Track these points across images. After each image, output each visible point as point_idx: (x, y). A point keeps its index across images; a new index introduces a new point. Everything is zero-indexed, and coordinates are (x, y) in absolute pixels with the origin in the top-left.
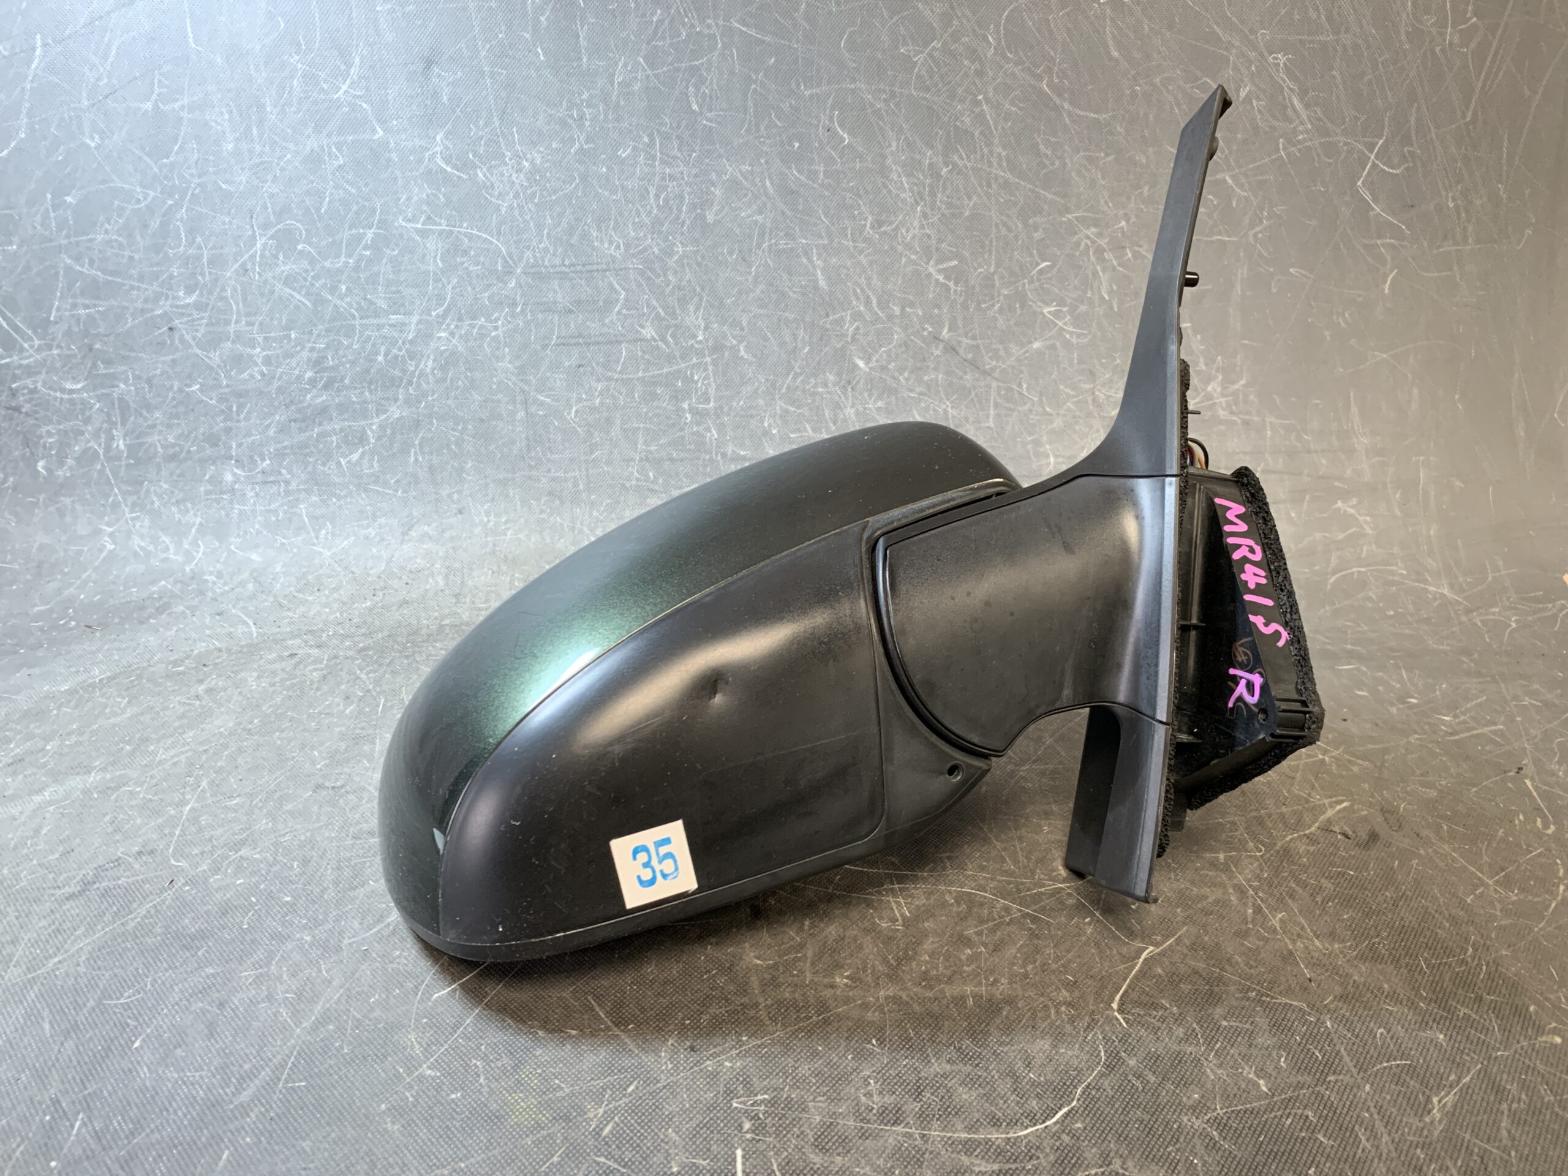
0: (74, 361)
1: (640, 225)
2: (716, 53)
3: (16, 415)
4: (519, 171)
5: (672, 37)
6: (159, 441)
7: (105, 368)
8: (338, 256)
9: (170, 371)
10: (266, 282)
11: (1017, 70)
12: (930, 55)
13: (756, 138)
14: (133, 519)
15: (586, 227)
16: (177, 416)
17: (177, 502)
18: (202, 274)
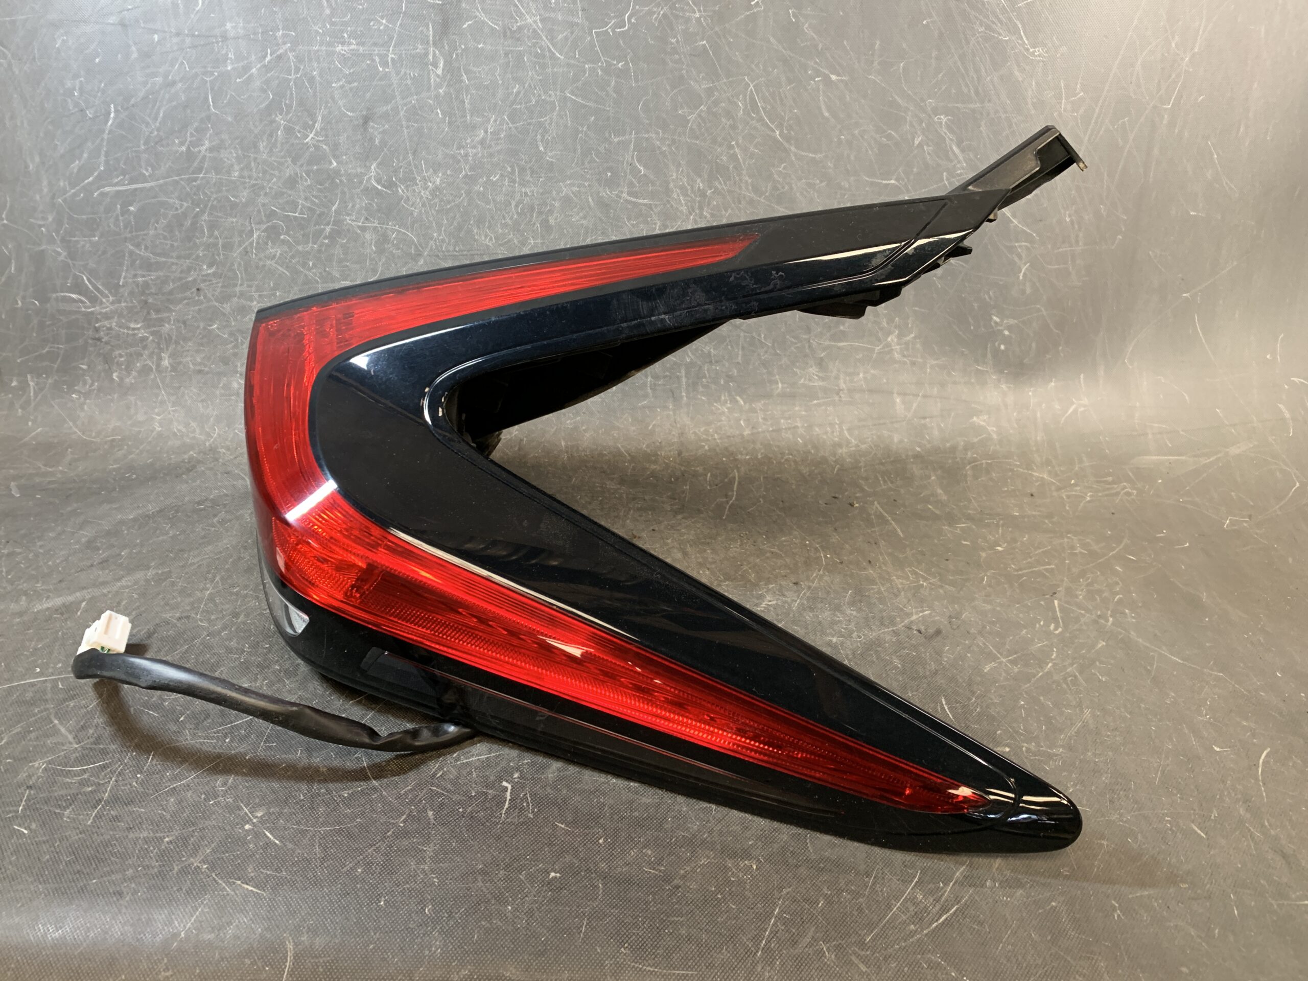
0: (135, 310)
1: (505, 225)
2: (555, 114)
3: (99, 343)
4: (426, 188)
5: (526, 103)
6: (191, 361)
7: (156, 315)
8: (307, 243)
9: (198, 316)
10: (260, 259)
11: (758, 125)
12: (700, 116)
13: (582, 169)
14: (173, 411)
15: (470, 226)
16: (202, 345)
17: (202, 401)
18: (219, 255)
